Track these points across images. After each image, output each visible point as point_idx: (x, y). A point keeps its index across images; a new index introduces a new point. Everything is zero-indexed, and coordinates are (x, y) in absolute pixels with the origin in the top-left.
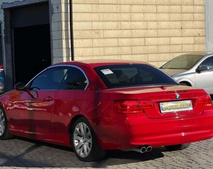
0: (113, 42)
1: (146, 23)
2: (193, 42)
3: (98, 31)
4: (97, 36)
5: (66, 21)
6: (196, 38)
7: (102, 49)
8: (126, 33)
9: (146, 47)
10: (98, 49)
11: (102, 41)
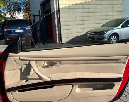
0: (80, 15)
1: (96, 5)
2: (117, 14)
3: (72, 9)
4: (72, 12)
5: (56, 4)
6: (119, 13)
7: (75, 18)
8: (86, 10)
9: (95, 17)
10: (72, 18)
11: (74, 14)
